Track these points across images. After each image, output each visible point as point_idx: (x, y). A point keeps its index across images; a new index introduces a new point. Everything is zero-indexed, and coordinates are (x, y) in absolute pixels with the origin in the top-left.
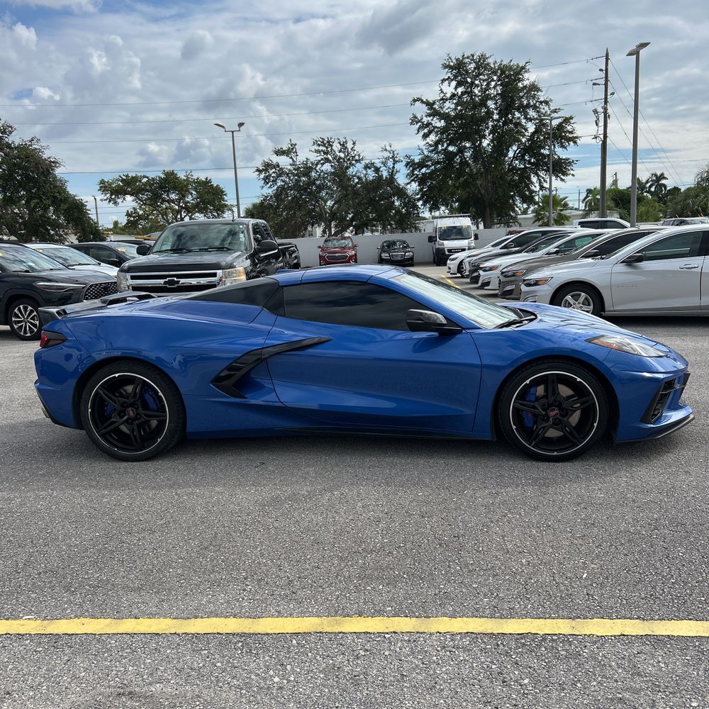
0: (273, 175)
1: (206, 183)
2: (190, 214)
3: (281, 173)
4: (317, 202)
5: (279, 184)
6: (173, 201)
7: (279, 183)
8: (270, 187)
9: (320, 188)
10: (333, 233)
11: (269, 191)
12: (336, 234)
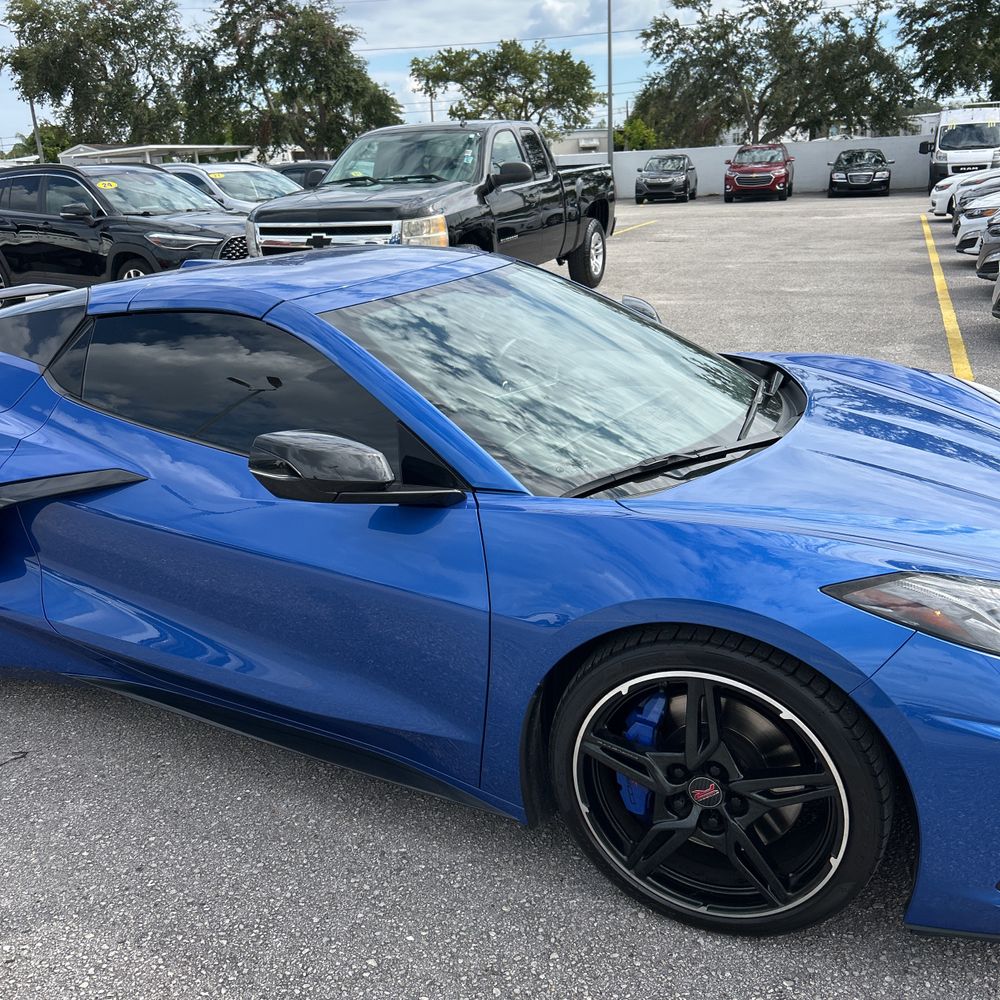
0: (668, 41)
1: (564, 58)
2: (540, 110)
3: (682, 37)
4: (738, 84)
5: (676, 57)
6: (513, 90)
7: (678, 55)
8: (662, 62)
9: (744, 60)
10: (760, 137)
11: (660, 69)
12: (765, 140)
